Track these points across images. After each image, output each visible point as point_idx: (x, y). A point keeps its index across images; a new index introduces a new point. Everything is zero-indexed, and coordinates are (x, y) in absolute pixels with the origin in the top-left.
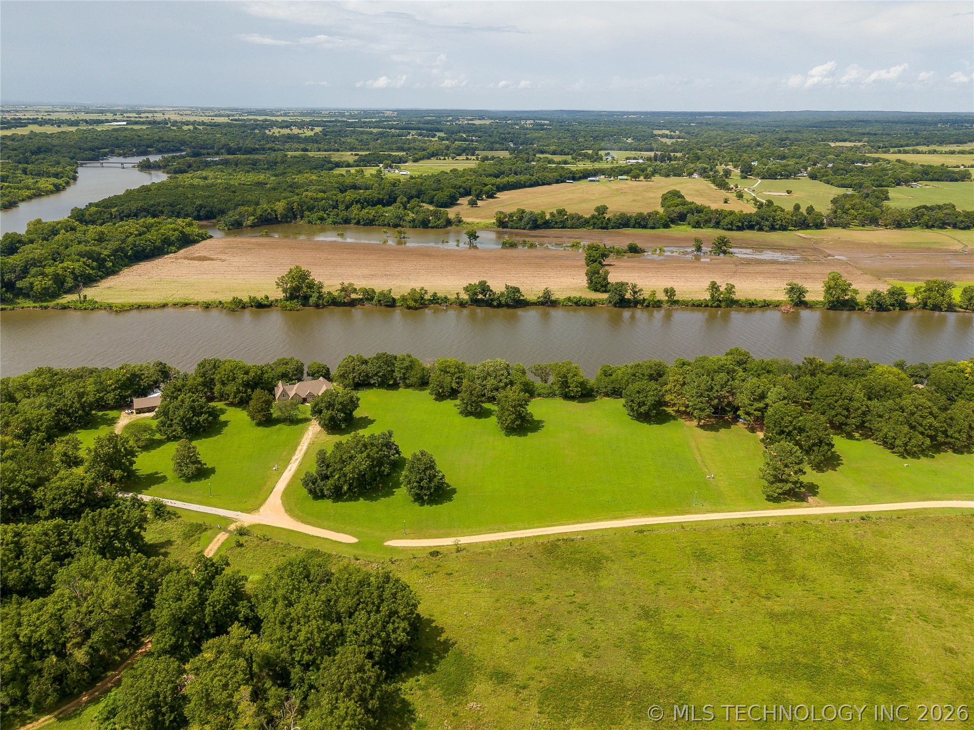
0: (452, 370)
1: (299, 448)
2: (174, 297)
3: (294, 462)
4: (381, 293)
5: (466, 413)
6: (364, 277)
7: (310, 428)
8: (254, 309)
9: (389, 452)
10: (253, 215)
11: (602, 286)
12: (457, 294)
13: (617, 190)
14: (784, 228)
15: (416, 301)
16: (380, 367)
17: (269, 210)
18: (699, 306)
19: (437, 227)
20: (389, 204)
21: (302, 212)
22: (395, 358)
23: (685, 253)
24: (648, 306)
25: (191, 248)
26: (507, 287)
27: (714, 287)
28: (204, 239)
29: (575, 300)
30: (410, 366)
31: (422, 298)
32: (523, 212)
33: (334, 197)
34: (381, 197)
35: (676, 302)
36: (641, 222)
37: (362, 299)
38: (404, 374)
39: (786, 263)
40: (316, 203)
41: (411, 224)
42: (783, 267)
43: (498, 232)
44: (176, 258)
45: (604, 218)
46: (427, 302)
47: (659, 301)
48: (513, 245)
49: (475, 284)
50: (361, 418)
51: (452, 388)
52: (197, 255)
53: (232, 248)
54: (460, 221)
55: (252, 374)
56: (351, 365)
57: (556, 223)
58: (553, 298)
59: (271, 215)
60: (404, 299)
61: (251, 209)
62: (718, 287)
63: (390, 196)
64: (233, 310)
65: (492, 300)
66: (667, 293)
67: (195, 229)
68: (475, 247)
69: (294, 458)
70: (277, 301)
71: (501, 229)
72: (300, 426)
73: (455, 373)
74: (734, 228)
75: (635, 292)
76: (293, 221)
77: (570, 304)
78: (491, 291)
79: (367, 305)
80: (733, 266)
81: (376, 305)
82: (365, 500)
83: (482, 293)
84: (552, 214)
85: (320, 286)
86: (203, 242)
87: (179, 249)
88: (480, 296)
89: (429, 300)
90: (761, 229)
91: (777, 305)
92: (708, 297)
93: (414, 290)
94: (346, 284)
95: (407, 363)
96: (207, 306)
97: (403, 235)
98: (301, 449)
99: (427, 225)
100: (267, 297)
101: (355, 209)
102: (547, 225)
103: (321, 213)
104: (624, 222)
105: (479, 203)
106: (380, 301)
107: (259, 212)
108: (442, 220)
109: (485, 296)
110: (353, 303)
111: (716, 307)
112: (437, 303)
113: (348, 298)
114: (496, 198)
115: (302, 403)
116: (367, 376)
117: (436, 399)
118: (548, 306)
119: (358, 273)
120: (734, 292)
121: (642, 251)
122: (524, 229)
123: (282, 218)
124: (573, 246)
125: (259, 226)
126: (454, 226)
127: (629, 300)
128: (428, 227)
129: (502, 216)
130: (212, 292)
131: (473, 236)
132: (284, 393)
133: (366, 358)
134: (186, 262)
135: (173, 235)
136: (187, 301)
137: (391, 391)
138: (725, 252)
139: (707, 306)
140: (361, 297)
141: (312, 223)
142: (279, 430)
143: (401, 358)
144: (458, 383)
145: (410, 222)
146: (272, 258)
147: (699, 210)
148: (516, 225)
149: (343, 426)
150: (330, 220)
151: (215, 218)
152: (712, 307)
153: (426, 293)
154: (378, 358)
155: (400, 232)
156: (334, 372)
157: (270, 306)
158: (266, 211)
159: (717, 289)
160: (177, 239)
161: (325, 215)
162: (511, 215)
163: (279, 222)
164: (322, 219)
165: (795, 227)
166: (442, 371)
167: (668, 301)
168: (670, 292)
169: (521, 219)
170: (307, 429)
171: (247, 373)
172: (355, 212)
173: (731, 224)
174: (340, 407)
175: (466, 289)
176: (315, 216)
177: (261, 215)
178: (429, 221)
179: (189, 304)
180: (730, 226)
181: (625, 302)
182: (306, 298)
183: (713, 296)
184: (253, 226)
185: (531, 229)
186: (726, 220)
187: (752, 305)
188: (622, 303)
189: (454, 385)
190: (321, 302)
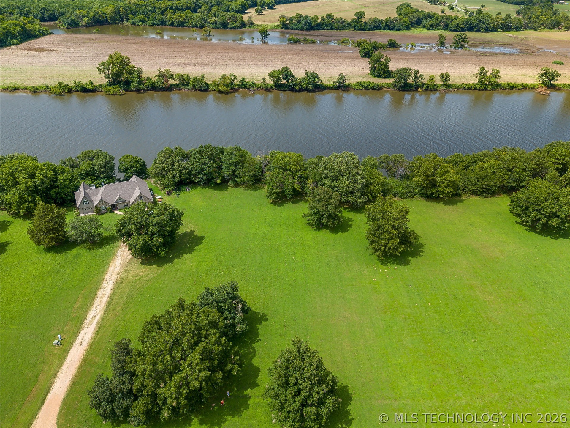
0: (293, 168)
1: (100, 293)
2: (5, 82)
3: (90, 324)
4: (196, 79)
5: (319, 225)
6: (179, 65)
7: (119, 253)
8: (80, 93)
9: (233, 318)
10: (86, 16)
11: (384, 72)
12: (264, 79)
13: (361, 5)
14: (494, 30)
15: (227, 86)
16: (204, 164)
17: (100, 13)
18: (469, 89)
19: (234, 28)
20: (195, 11)
21: (127, 15)
22: (222, 152)
23: (431, 48)
24: (426, 90)
25: (32, 41)
26: (307, 73)
27: (483, 72)
28: (44, 35)
29: (365, 85)
30: (241, 161)
31: (232, 83)
32: (301, 16)
33: (152, 4)
34: (189, 5)
35: (449, 86)
36: (389, 25)
37: (178, 85)
38: (234, 171)
39: (513, 55)
40: (138, 9)
41: (214, 26)
42: (513, 57)
43: (281, 32)
44: (17, 49)
45: (362, 21)
46: (236, 87)
47: (435, 85)
48: (297, 42)
49: (279, 70)
50: (185, 234)
51: (294, 190)
52: (36, 47)
53: (68, 42)
54: (252, 24)
55: (39, 178)
56: (169, 162)
57: (326, 25)
58: (347, 83)
59: (102, 17)
60: (216, 84)
61: (85, 12)
62: (486, 72)
63: (196, 5)
64: (60, 95)
65: (294, 85)
66: (443, 78)
67: (37, 26)
68: (267, 43)
69: (92, 313)
70: (101, 86)
71: (284, 30)
72: (105, 249)
73: (297, 171)
74: (459, 29)
75: (417, 78)
76: (121, 23)
77: (361, 88)
78: (293, 76)
79: (184, 90)
80: (474, 57)
81: (192, 90)
82: (202, 422)
83: (285, 79)
84: (323, 18)
85: (140, 73)
86: (44, 37)
87: (21, 42)
88: (283, 82)
89: (239, 85)
90: (478, 31)
91: (532, 88)
92: (476, 82)
93: (224, 76)
94: (163, 70)
95: (235, 159)
96: (35, 91)
97: (208, 34)
98: (103, 295)
99: (227, 26)
100: (91, 83)
101: (169, 14)
102: (319, 27)
103: (142, 16)
104: (377, 25)
105: (264, 12)
106: (194, 86)
107: (91, 14)
108: (238, 23)
109: (288, 81)
110: (170, 88)
111: (483, 90)
112: (246, 88)
113: (165, 83)
114: (275, 9)
115: (111, 212)
116: (189, 173)
117: (275, 203)
118: (342, 90)
119: (174, 62)
120: (499, 76)
121: (399, 46)
122: (301, 30)
123: (111, 20)
124: (343, 42)
125: (93, 26)
126: (247, 28)
127: (410, 85)
128: (227, 28)
129: (285, 19)
130: (42, 77)
131: (264, 33)
132: (87, 200)
133: (187, 150)
134: (25, 52)
135: (15, 30)
136: (16, 86)
137: (218, 192)
138: (462, 47)
139: (475, 89)
140: (177, 82)
141: (135, 24)
142: (75, 257)
143: (229, 151)
144: (300, 183)
145: (213, 24)
146: (101, 50)
147: (430, 16)
148: (295, 27)
149: (162, 254)
150: (149, 23)
151: (56, 20)
152: (479, 90)
153: (235, 78)
154: (201, 152)
155: (206, 31)
156: (150, 167)
157: (94, 91)
158: (98, 13)
159: (485, 74)
160: (19, 33)
161: (146, 18)
162: (291, 19)
163: (109, 23)
164: (143, 21)
165: (501, 29)
166: (279, 168)
167: (443, 85)
168: (445, 78)
169: (299, 21)
170: (114, 255)
171: (32, 176)
172: (169, 15)
173: (457, 27)
174: (156, 229)
175: (271, 75)
176: (137, 18)
177: (94, 17)
178: (228, 23)
179: (19, 89)
180: (456, 28)
181: (407, 86)
182: (128, 83)
183: (481, 81)
184: (88, 26)
185: (307, 30)
186: (453, 24)
187: (512, 88)
188: (406, 88)
189: (298, 187)
190: (141, 87)
